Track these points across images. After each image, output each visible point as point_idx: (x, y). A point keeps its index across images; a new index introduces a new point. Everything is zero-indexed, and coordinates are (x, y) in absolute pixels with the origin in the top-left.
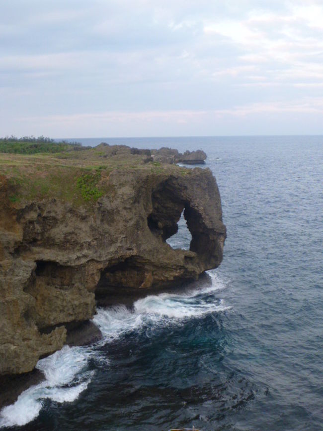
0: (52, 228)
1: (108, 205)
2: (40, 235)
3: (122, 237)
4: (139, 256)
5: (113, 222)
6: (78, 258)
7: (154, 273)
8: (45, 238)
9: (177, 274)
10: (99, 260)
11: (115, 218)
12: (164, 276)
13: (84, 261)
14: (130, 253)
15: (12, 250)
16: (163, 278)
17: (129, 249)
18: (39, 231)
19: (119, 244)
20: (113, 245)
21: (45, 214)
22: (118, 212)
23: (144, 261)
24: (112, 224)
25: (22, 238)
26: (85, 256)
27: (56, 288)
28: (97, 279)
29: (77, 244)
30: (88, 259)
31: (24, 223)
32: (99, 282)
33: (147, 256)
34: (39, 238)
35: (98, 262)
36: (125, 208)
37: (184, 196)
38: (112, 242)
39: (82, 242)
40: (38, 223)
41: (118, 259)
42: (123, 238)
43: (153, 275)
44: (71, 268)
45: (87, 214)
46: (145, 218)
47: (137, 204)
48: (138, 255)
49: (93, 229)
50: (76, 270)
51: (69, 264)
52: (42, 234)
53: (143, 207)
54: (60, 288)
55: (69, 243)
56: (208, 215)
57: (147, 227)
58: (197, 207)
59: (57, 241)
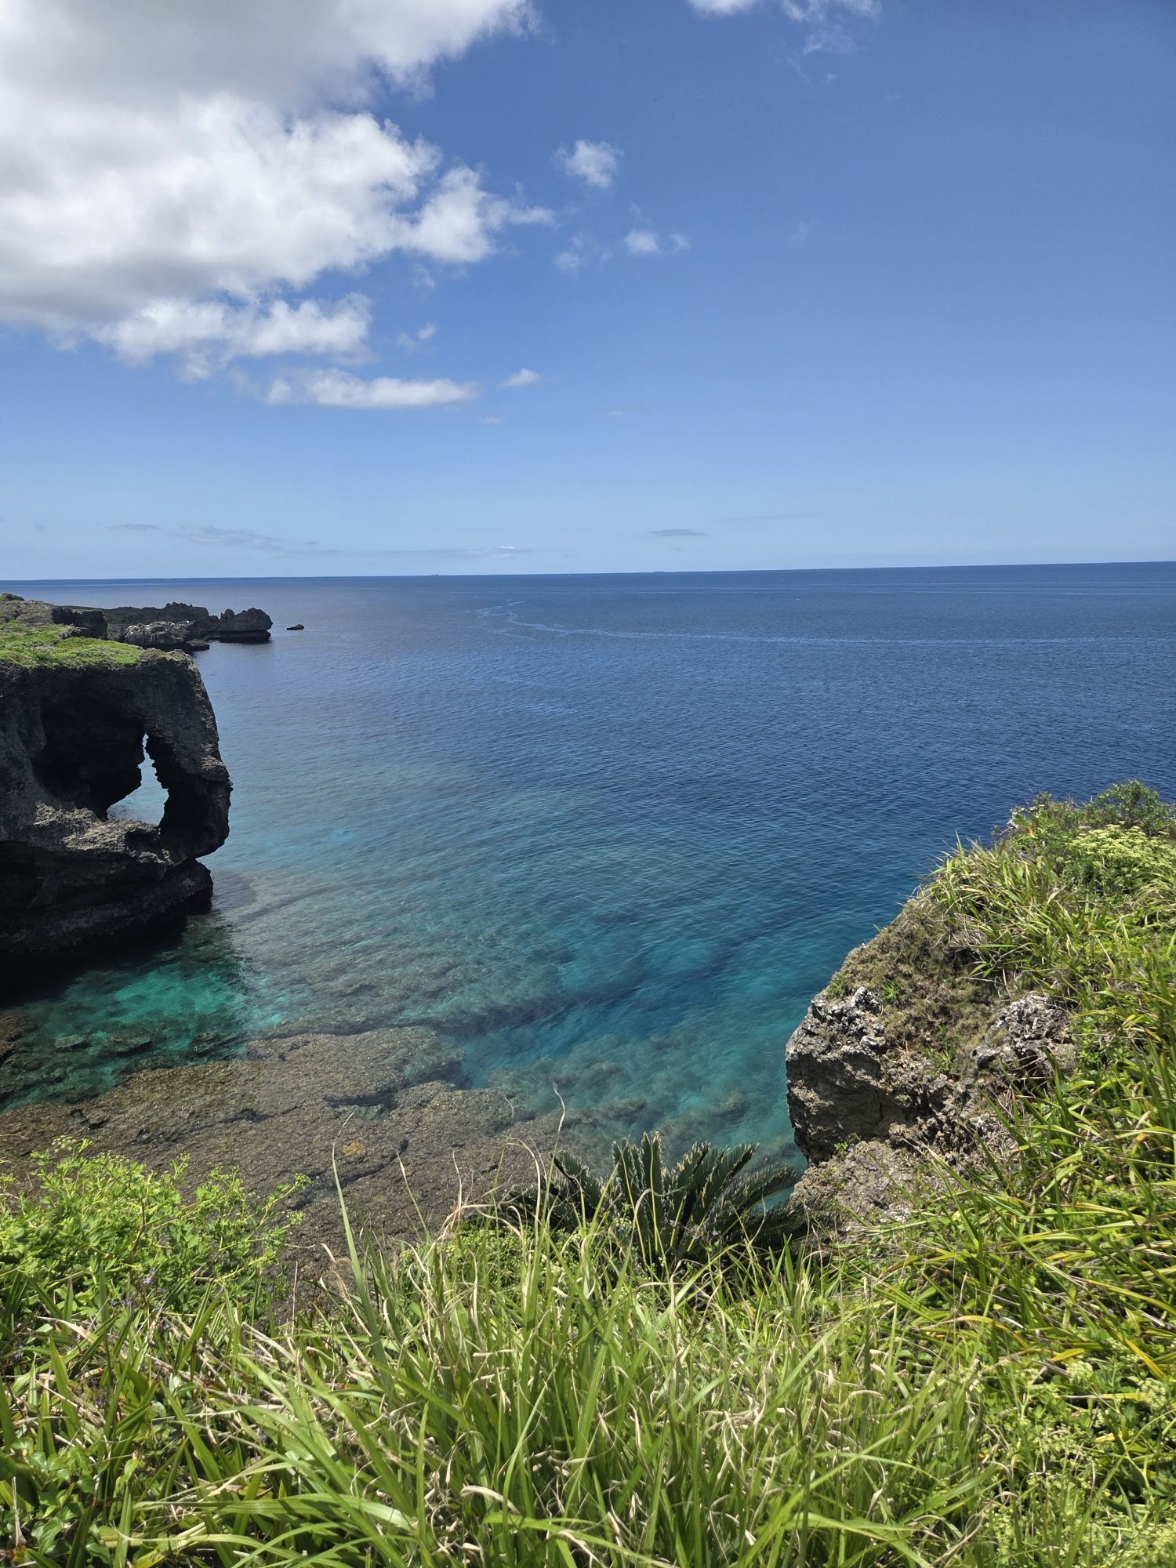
7: (61, 874)
9: (112, 872)
12: (85, 879)
16: (82, 883)
23: (31, 852)
33: (36, 842)
43: (58, 877)
46: (26, 761)
53: (17, 738)
56: (185, 747)
57: (32, 779)
58: (160, 732)
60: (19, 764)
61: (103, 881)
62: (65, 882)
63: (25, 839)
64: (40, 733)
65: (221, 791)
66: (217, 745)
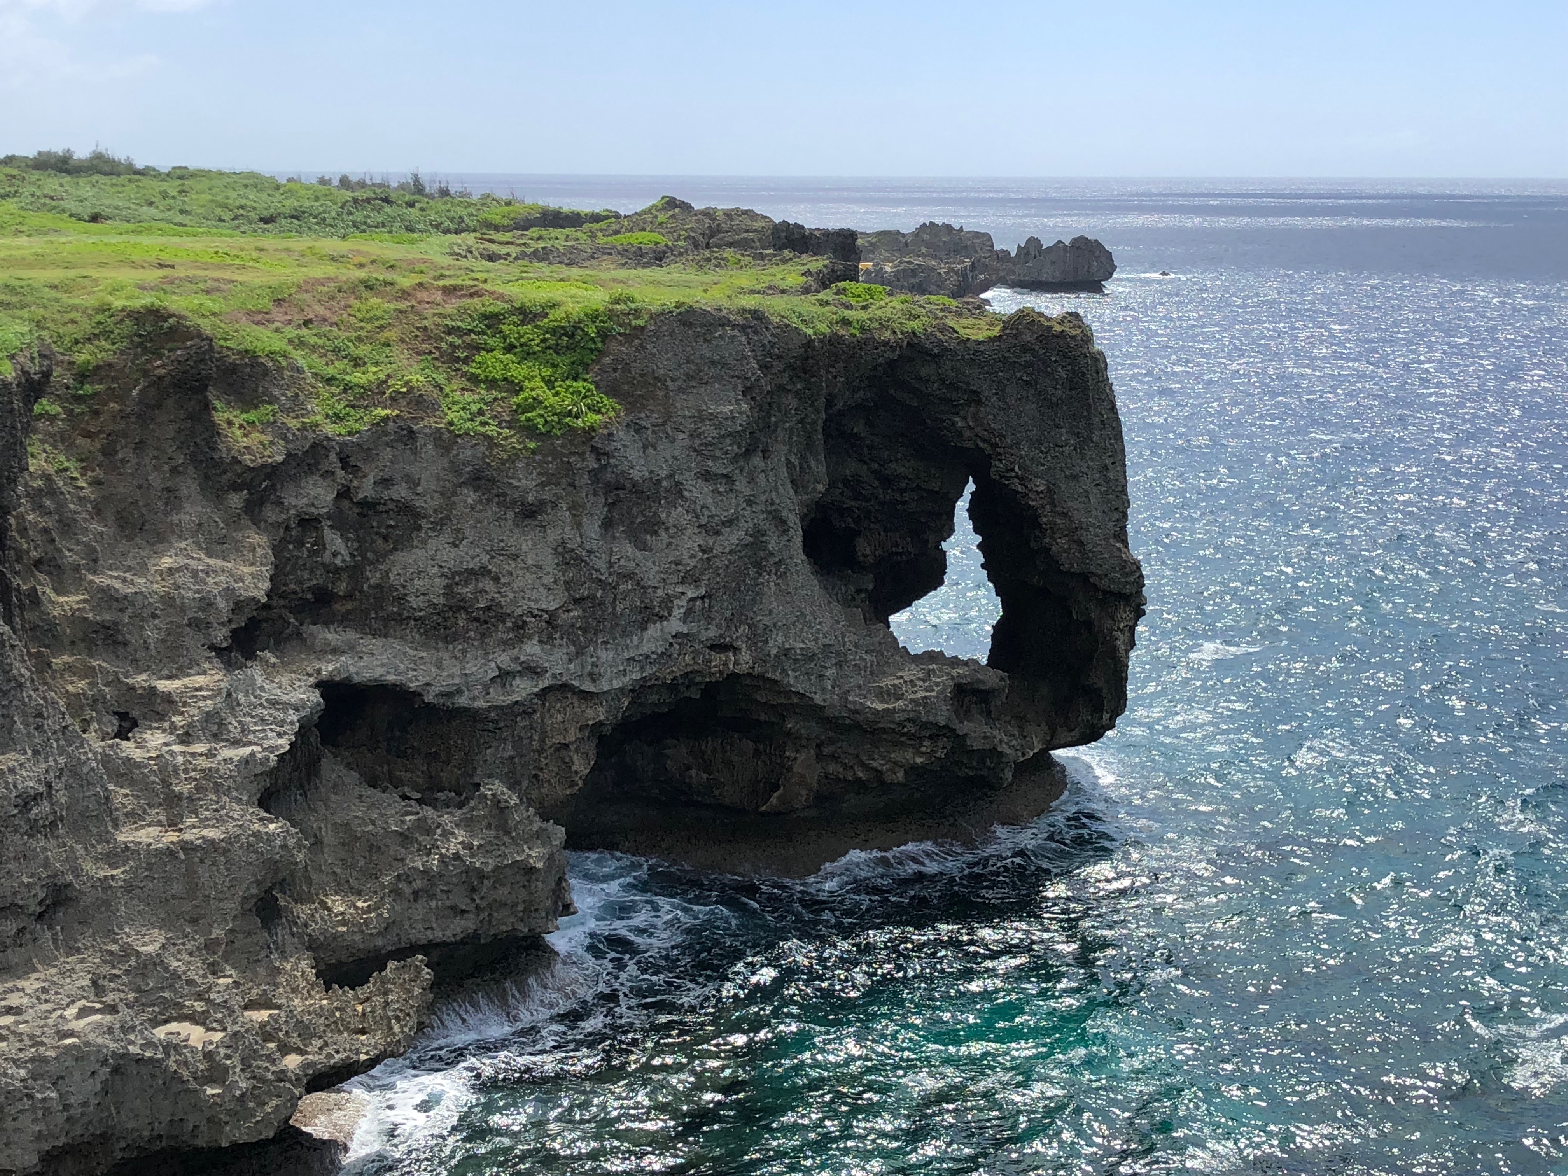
0: (395, 549)
1: (633, 459)
2: (345, 575)
3: (690, 594)
4: (760, 677)
5: (656, 533)
6: (504, 676)
7: (827, 750)
8: (365, 587)
9: (919, 760)
10: (588, 686)
11: (663, 516)
12: (866, 767)
13: (522, 689)
14: (725, 664)
15: (220, 635)
16: (860, 774)
17: (718, 647)
18: (338, 561)
19: (675, 625)
20: (654, 630)
21: (366, 489)
22: (678, 489)
23: (783, 701)
24: (649, 539)
25: (266, 585)
26: (532, 671)
27: (404, 797)
28: (581, 766)
29: (502, 618)
30: (545, 682)
31: (277, 525)
34: (342, 587)
35: (585, 696)
36: (707, 476)
37: (967, 434)
38: (650, 615)
39: (519, 612)
40: (340, 524)
41: (672, 687)
42: (693, 600)
43: (820, 757)
44: (471, 715)
45: (547, 496)
46: (793, 520)
47: (757, 461)
48: (758, 670)
49: (568, 559)
50: (491, 726)
51: (462, 701)
52: (355, 571)
53: (784, 473)
54: (419, 801)
55: (464, 618)
56: (1064, 515)
57: (800, 557)
58: (1022, 479)
59: (415, 602)
60: (781, 522)
61: (901, 775)
62: (832, 768)
63: (778, 676)
64: (818, 467)
65: (1126, 614)
66: (1125, 516)
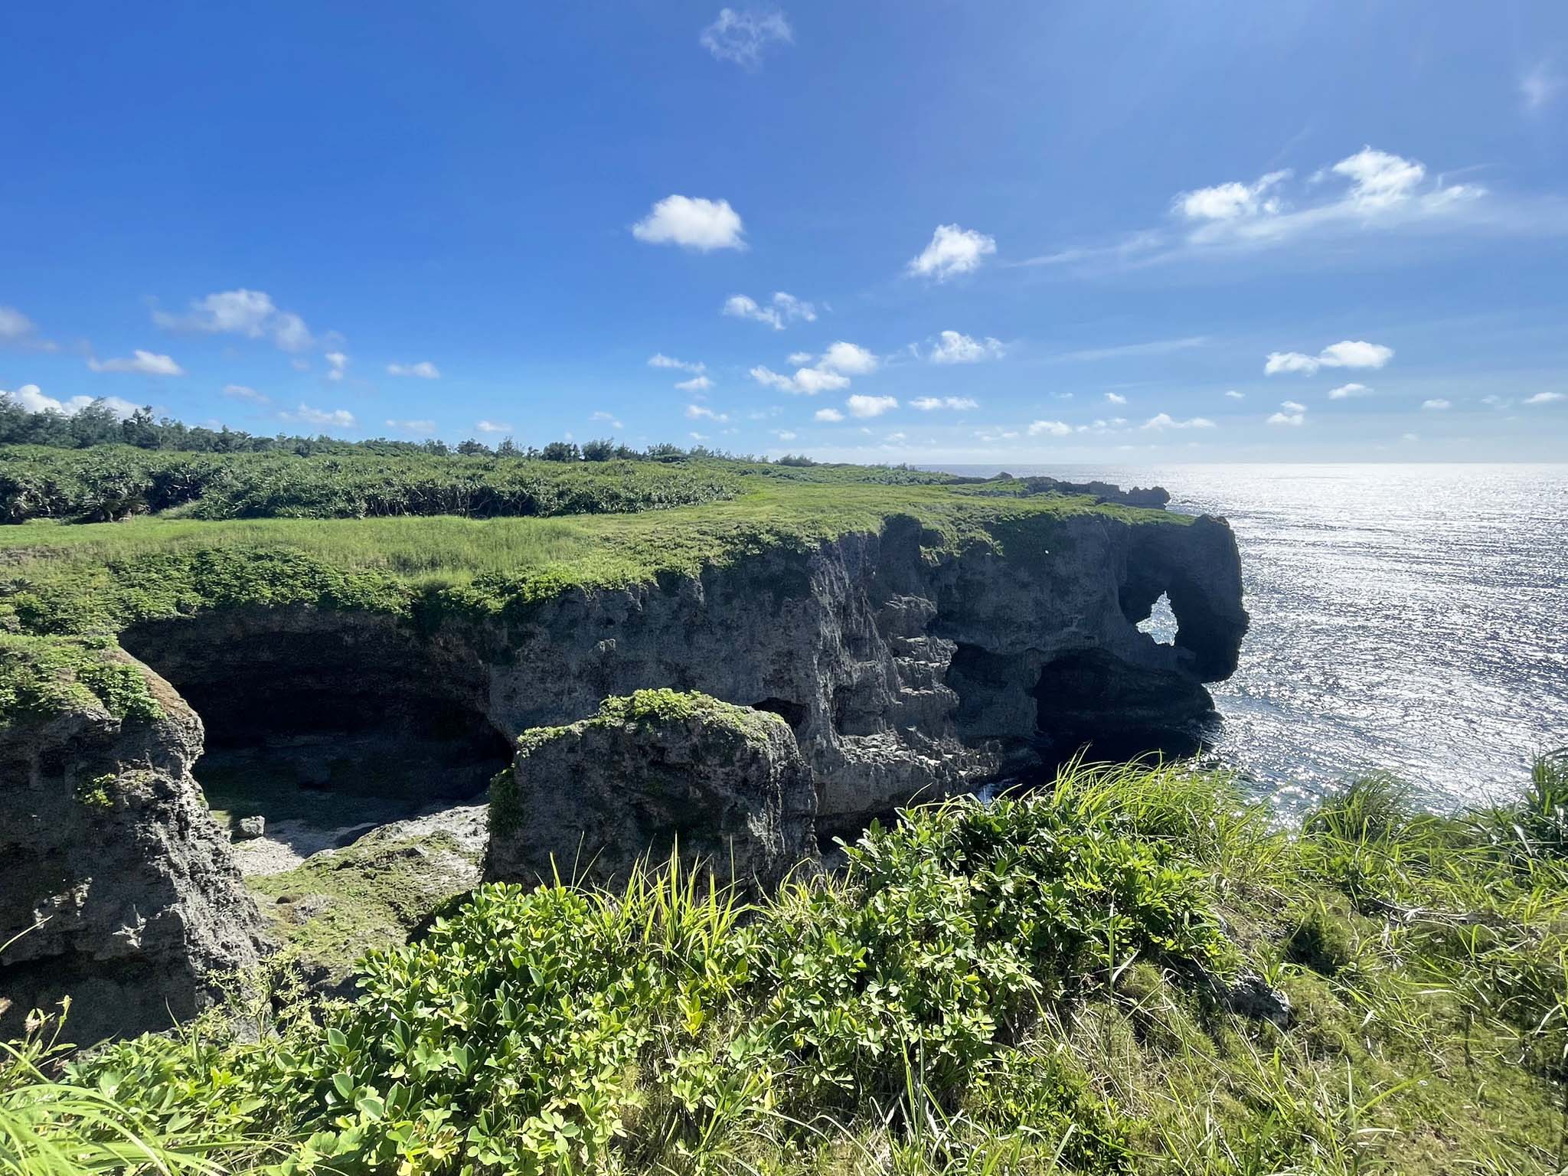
0: (976, 597)
1: (1062, 568)
2: (959, 606)
3: (1079, 618)
4: (1102, 649)
5: (1068, 595)
6: (1012, 644)
7: (1124, 677)
8: (966, 611)
9: (1161, 684)
10: (1044, 650)
11: (1071, 589)
12: (1139, 685)
13: (1019, 649)
14: (1090, 644)
15: (925, 625)
17: (1087, 637)
18: (956, 600)
19: (1073, 629)
20: (1066, 630)
21: (968, 576)
22: (1077, 580)
24: (1066, 598)
25: (937, 609)
26: (1023, 642)
28: (1037, 677)
29: (1013, 623)
30: (1028, 647)
31: (939, 588)
32: (1039, 683)
33: (1116, 652)
35: (1041, 652)
36: (1087, 575)
37: (1177, 561)
38: (1065, 624)
39: (1019, 621)
40: (957, 586)
41: (1069, 651)
42: (1080, 620)
44: (1001, 657)
45: (1031, 579)
46: (1116, 592)
47: (1105, 569)
48: (1101, 646)
49: (1038, 603)
50: (1007, 661)
51: (998, 651)
52: (962, 604)
55: (1000, 622)
57: (1117, 604)
59: (983, 616)
63: (1106, 648)
